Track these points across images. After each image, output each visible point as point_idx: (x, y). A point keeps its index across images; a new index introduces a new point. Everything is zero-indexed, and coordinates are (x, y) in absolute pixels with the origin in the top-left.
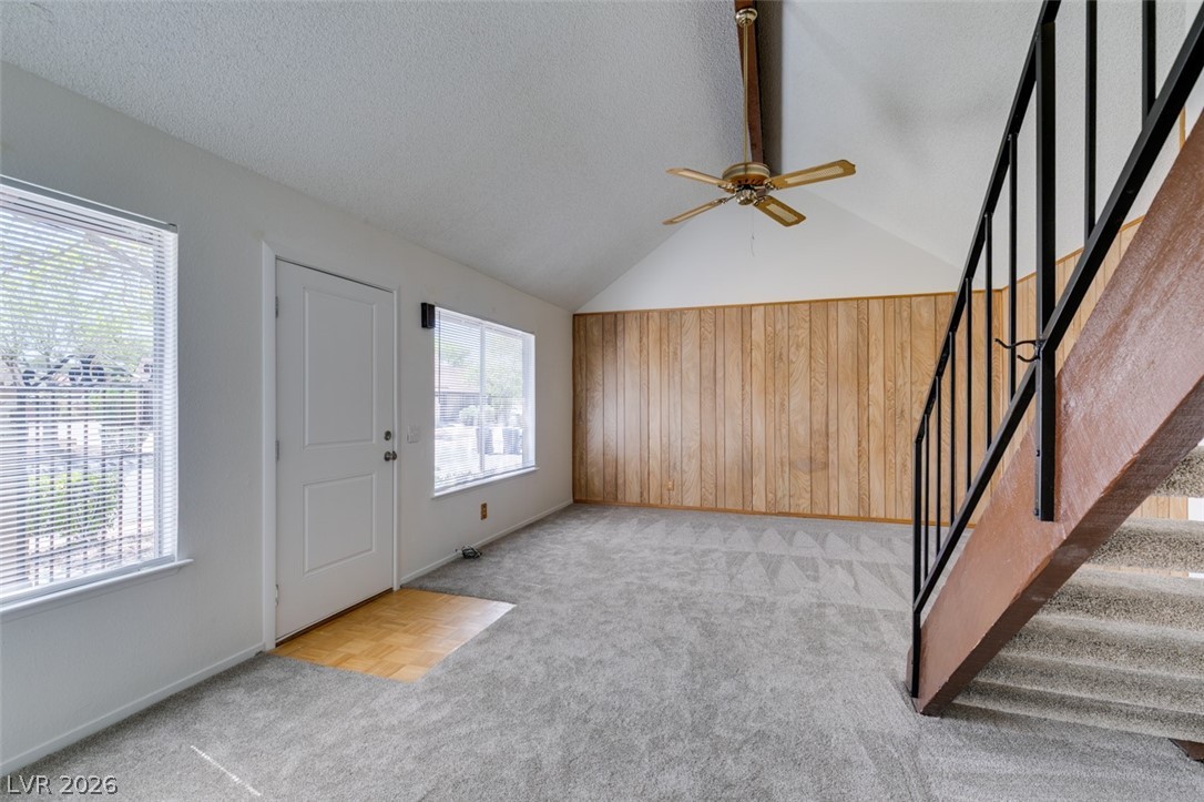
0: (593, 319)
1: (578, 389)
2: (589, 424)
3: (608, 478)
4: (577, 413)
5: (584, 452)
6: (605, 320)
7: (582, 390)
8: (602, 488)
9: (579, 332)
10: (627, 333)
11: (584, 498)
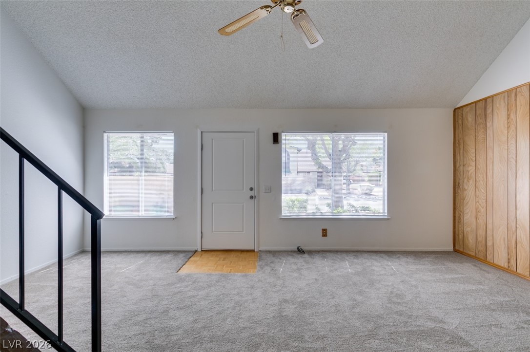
0: (468, 109)
1: (458, 165)
2: (465, 193)
3: (479, 239)
4: (457, 183)
5: (462, 214)
6: (477, 107)
7: (460, 166)
8: (475, 245)
9: (458, 121)
10: (495, 112)
11: (461, 250)
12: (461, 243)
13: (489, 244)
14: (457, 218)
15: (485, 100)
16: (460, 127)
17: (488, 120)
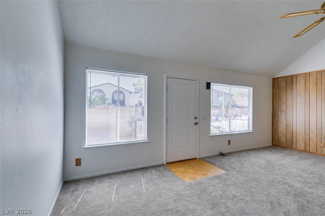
0: (282, 79)
1: (275, 105)
2: (279, 118)
3: (288, 138)
4: (274, 113)
5: (277, 128)
6: (287, 79)
7: (276, 105)
8: (285, 142)
9: (275, 84)
10: (298, 83)
11: (277, 144)
12: (277, 141)
13: (294, 140)
14: (274, 130)
15: (292, 76)
16: (277, 87)
17: (294, 85)
